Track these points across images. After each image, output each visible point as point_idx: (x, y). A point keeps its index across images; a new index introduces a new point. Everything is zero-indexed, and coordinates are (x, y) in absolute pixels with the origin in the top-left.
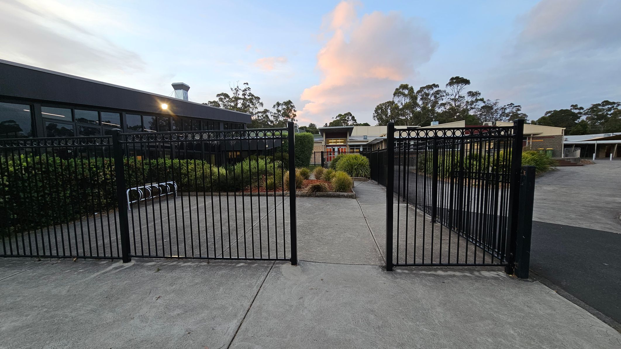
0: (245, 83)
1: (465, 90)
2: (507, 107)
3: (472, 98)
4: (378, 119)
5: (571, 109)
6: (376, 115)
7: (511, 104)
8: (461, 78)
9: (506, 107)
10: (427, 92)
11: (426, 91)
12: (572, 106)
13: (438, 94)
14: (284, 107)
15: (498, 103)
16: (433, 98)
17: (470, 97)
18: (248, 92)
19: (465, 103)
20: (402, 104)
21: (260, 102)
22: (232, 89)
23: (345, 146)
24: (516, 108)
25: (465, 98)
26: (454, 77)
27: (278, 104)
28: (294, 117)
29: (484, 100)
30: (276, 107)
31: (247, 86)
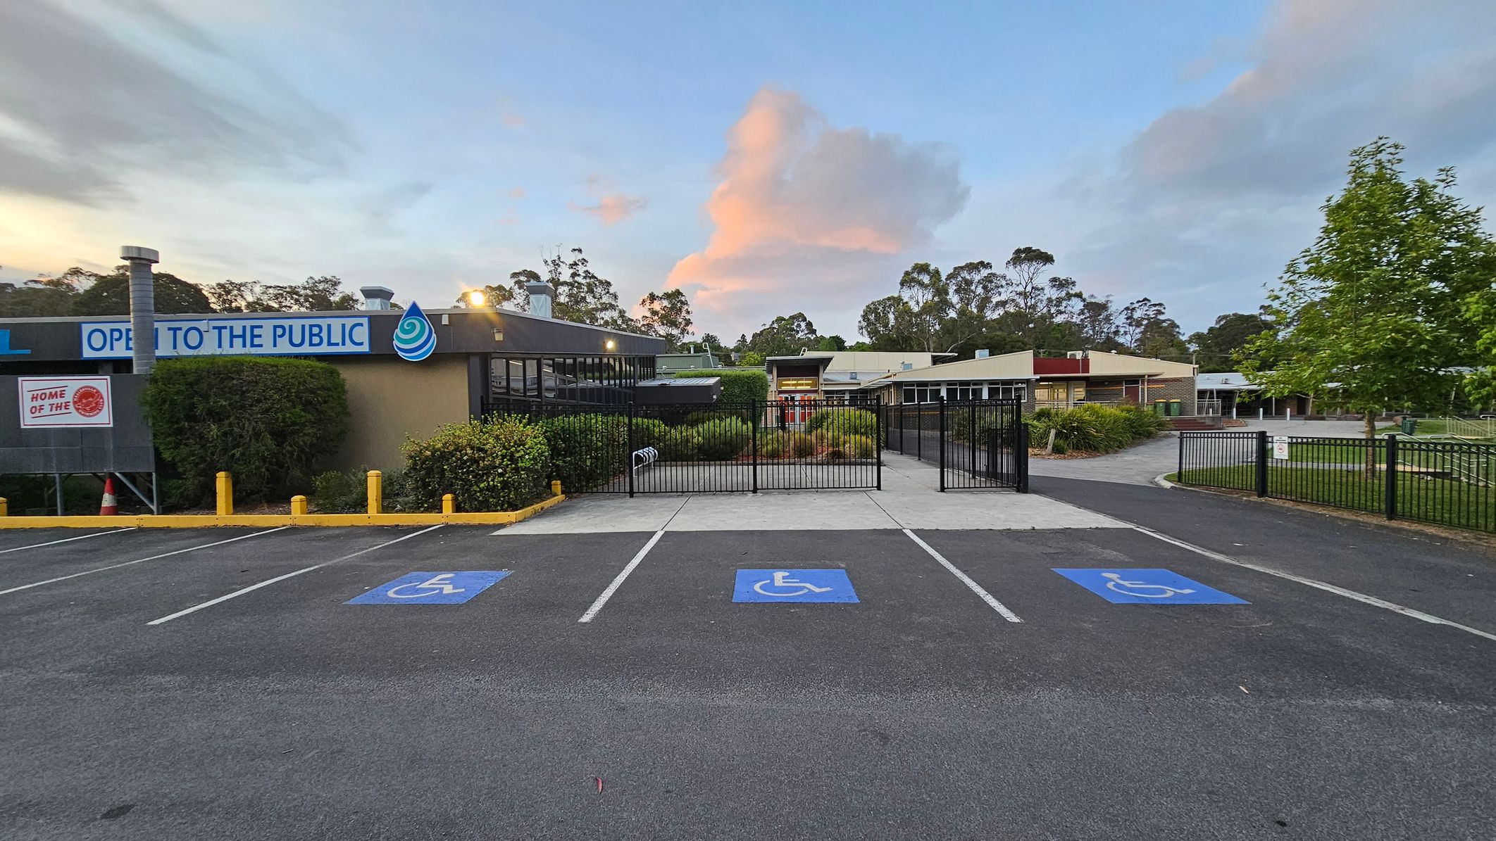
0: (574, 250)
1: (1044, 275)
2: (1137, 305)
3: (1059, 292)
4: (869, 333)
5: (1261, 314)
6: (864, 324)
7: (1145, 299)
8: (1035, 251)
9: (1134, 306)
10: (968, 277)
11: (965, 274)
12: (1262, 307)
13: (991, 282)
14: (665, 303)
15: (1111, 302)
16: (980, 290)
17: (1055, 289)
18: (581, 269)
19: (1045, 303)
20: (918, 303)
21: (611, 292)
22: (546, 262)
23: (816, 392)
24: (1154, 308)
25: (1045, 292)
26: (1022, 247)
27: (653, 298)
28: (687, 325)
29: (1084, 296)
30: (648, 304)
31: (580, 256)
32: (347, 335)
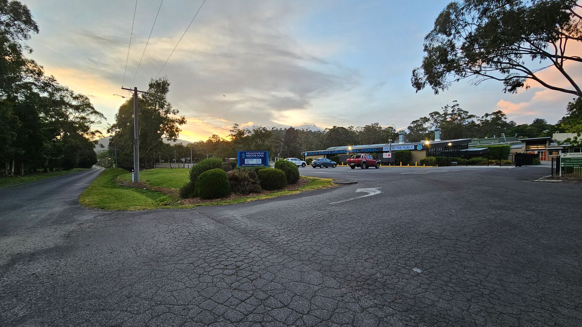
0: (454, 101)
14: (493, 116)
18: (456, 108)
22: (442, 108)
23: (545, 150)
27: (487, 115)
31: (456, 103)
32: (412, 147)
